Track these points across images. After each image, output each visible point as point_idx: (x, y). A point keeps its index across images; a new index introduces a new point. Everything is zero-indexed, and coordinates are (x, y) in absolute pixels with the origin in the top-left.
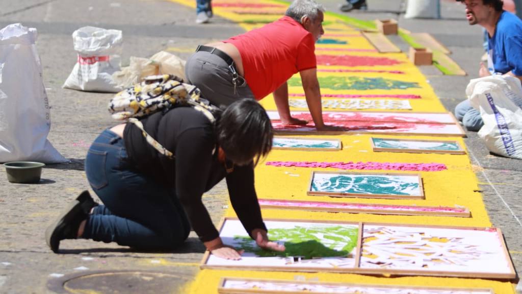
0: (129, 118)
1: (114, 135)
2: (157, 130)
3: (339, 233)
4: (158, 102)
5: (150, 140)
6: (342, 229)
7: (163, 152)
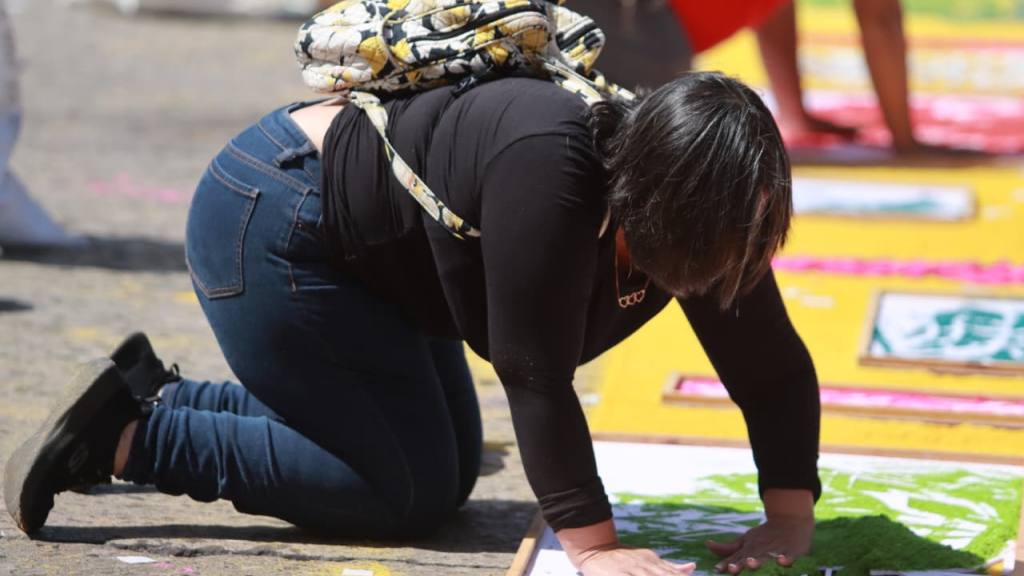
0: (352, 89)
1: (298, 138)
2: (428, 141)
3: (960, 493)
4: (451, 54)
5: (401, 170)
6: (970, 480)
7: (436, 215)
